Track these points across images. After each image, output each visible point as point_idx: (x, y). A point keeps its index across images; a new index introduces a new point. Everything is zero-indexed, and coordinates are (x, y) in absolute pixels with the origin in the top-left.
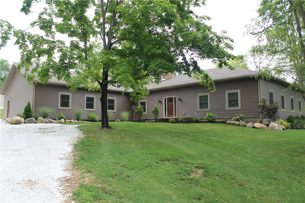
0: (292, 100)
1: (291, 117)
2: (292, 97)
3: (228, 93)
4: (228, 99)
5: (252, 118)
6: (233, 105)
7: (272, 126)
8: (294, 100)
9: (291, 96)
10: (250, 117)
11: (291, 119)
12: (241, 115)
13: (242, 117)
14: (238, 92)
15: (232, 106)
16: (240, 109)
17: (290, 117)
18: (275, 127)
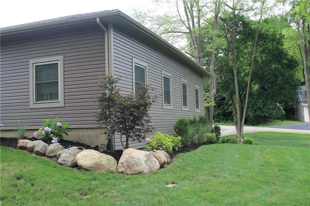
0: (184, 86)
1: (183, 122)
2: (184, 81)
3: (36, 66)
4: (36, 81)
5: (90, 130)
6: (47, 95)
7: (127, 161)
8: (187, 86)
9: (182, 80)
10: (86, 126)
11: (182, 126)
12: (59, 124)
13: (61, 127)
14: (59, 62)
15: (45, 97)
16: (63, 105)
17: (180, 121)
18: (137, 164)
